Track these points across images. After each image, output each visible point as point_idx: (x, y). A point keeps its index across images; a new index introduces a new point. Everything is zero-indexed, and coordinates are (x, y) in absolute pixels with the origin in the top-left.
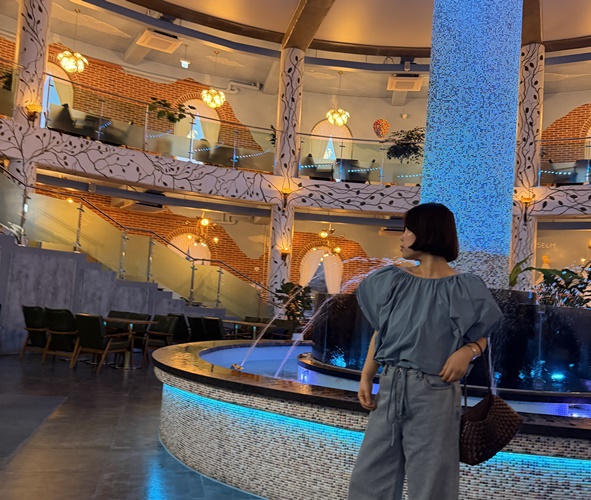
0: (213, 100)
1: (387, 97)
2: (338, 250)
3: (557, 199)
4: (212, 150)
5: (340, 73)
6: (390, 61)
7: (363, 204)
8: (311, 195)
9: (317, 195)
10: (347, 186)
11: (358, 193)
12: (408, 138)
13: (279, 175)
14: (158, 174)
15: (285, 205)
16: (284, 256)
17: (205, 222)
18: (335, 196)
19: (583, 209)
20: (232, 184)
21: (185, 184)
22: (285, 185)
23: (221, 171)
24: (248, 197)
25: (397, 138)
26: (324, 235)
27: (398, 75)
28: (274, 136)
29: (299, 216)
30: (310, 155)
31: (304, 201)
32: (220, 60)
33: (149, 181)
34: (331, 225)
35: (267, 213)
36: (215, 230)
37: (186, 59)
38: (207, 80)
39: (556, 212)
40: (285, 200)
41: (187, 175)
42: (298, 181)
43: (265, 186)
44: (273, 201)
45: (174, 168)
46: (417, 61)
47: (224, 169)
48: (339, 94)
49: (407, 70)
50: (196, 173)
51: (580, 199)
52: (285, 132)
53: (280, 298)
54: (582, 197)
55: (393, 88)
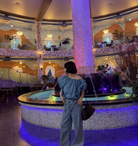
0: (20, 34)
1: (60, 31)
2: (54, 66)
3: (98, 51)
4: (21, 46)
5: (49, 26)
6: (60, 23)
7: (58, 55)
8: (46, 54)
9: (48, 54)
10: (54, 52)
11: (57, 53)
12: (66, 40)
13: (38, 50)
14: (8, 53)
15: (40, 57)
16: (42, 69)
17: (21, 63)
18: (52, 54)
19: (104, 52)
20: (26, 53)
21: (15, 54)
22: (40, 52)
23: (24, 51)
24: (31, 56)
25: (64, 40)
26: (50, 63)
27: (62, 26)
28: (36, 41)
29: (44, 59)
31: (45, 56)
33: (6, 55)
34: (51, 61)
35: (36, 59)
36: (23, 64)
37: (12, 25)
39: (99, 53)
40: (40, 56)
41: (16, 52)
42: (43, 51)
43: (35, 53)
44: (37, 57)
45: (12, 51)
46: (66, 23)
48: (49, 31)
49: (64, 25)
50: (18, 52)
52: (38, 40)
53: (42, 79)
54: (103, 50)
55: (62, 29)
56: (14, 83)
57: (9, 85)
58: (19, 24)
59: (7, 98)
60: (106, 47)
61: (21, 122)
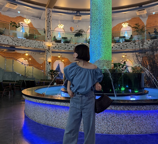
0: (27, 22)
1: (73, 21)
2: (63, 60)
3: (115, 46)
4: (28, 35)
5: (61, 15)
6: (74, 12)
7: (69, 49)
8: (56, 47)
9: (57, 47)
10: (65, 44)
11: (68, 46)
12: (79, 32)
13: (47, 41)
14: (13, 42)
15: (49, 49)
16: (50, 63)
17: (27, 55)
18: (62, 47)
19: (121, 48)
20: (34, 44)
21: (21, 44)
22: (49, 44)
23: (31, 41)
24: (39, 48)
25: (77, 32)
26: (59, 57)
27: (76, 16)
28: (45, 31)
29: (53, 52)
30: (55, 36)
31: (54, 48)
32: (29, 11)
33: (11, 44)
34: (61, 54)
35: (44, 52)
36: (30, 56)
37: (19, 11)
38: (25, 17)
39: (115, 49)
40: (49, 48)
41: (22, 42)
42: (52, 43)
43: (43, 44)
44: (46, 49)
45: (18, 40)
46: (80, 12)
47: (32, 40)
48: (61, 20)
49: (78, 14)
50: (24, 41)
51: (120, 46)
52: (48, 30)
53: (50, 74)
54: (121, 46)
55: (75, 19)
56: (18, 77)
57: (12, 78)
58: (27, 11)
59: (10, 92)
60: (124, 43)
61: (24, 119)
